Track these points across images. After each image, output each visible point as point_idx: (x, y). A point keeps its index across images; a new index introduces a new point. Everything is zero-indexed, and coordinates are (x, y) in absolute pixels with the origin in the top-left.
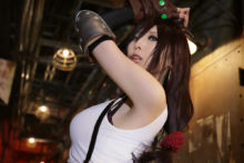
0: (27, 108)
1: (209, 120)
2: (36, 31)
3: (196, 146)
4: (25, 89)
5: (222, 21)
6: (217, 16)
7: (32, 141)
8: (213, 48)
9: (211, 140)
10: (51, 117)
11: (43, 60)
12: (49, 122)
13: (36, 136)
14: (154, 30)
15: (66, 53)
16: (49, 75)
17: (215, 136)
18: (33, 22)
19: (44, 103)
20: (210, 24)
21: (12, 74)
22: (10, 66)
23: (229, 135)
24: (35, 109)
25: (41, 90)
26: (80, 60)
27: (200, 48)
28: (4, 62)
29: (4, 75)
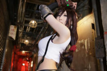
0: (21, 41)
1: (82, 41)
2: (23, 15)
4: (20, 35)
5: (85, 8)
6: (83, 7)
7: (23, 52)
8: (83, 17)
9: (83, 47)
10: (29, 44)
11: (26, 25)
12: (29, 45)
13: (25, 50)
14: (65, 12)
15: (33, 22)
16: (28, 30)
18: (22, 12)
19: (27, 39)
20: (81, 10)
21: (16, 30)
22: (15, 27)
23: (89, 45)
24: (24, 41)
25: (26, 35)
26: (38, 24)
27: (78, 17)
28: (13, 26)
29: (13, 30)
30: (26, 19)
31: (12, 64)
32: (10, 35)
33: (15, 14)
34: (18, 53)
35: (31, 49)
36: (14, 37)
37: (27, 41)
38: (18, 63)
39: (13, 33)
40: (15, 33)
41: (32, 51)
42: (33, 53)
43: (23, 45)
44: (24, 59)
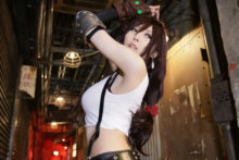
0: (48, 100)
2: (49, 42)
3: (175, 109)
4: (45, 86)
5: (184, 17)
6: (180, 14)
7: (54, 124)
8: (180, 37)
10: (66, 105)
11: (56, 63)
12: (66, 108)
13: (57, 121)
15: (72, 55)
16: (62, 73)
17: (189, 101)
18: (46, 35)
19: (60, 95)
20: (176, 20)
21: (34, 76)
22: (32, 70)
24: (53, 101)
25: (58, 85)
26: (84, 59)
27: (171, 38)
28: (28, 68)
29: (29, 77)
30: (56, 50)
31: (31, 154)
32: (22, 88)
33: (31, 39)
34: (43, 128)
35: (70, 116)
36: (32, 92)
37: (60, 100)
38: (44, 150)
39: (28, 82)
40: (33, 82)
41: (72, 121)
42: (75, 125)
43: (53, 108)
44: (56, 141)
